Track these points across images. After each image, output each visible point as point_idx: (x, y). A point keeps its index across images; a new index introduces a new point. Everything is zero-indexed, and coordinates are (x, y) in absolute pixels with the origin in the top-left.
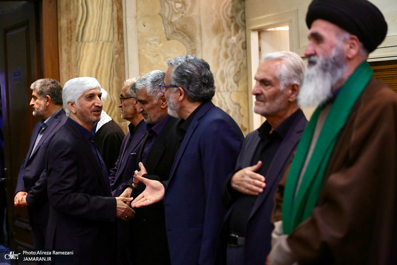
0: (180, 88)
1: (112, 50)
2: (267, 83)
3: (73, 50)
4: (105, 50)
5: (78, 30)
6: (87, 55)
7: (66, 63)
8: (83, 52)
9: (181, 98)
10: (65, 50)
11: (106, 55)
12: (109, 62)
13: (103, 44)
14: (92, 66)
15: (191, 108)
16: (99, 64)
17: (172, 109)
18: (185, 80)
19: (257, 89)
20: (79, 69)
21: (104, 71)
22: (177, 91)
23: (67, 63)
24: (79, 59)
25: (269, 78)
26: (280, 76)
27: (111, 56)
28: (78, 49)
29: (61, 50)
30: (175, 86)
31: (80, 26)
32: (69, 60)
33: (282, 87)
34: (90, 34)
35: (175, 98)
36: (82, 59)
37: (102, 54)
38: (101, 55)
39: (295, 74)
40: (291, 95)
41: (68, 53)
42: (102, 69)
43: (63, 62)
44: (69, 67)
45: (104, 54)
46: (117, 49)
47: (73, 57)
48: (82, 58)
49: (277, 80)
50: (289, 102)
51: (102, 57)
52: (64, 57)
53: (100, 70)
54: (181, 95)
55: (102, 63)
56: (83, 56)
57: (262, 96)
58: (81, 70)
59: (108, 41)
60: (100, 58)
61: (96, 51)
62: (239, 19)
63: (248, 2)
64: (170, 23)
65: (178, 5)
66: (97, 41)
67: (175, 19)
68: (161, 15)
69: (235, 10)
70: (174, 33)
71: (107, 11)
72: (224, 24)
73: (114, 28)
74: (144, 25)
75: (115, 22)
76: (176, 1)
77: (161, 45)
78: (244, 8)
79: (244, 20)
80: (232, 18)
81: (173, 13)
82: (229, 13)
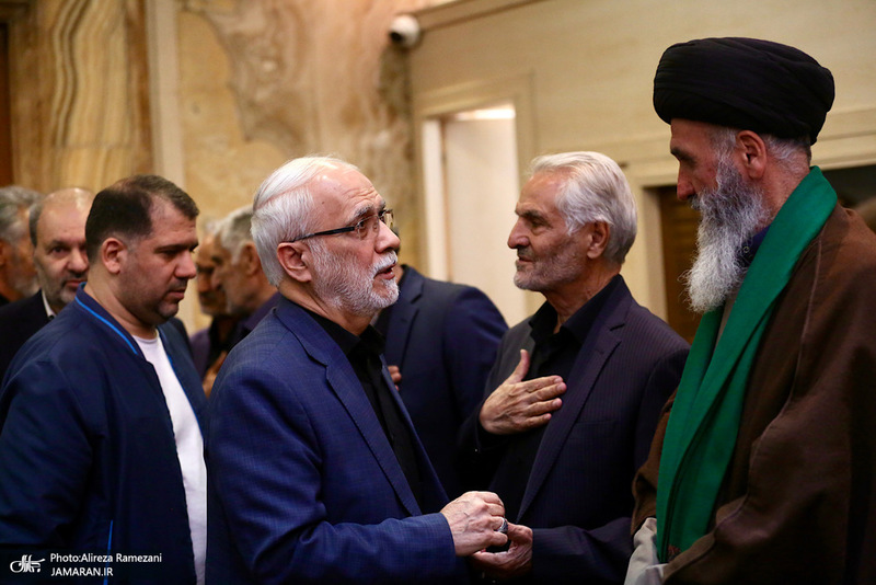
2: (537, 221)
5: (55, 121)
13: (110, 152)
19: (517, 235)
25: (541, 209)
26: (566, 205)
28: (57, 164)
31: (59, 112)
33: (570, 230)
34: (80, 129)
38: (105, 177)
39: (597, 199)
40: (592, 244)
45: (113, 173)
49: (559, 212)
50: (588, 258)
57: (530, 249)
59: (119, 145)
61: (94, 168)
62: (396, 94)
63: (417, 58)
64: (252, 105)
65: (269, 66)
66: (96, 143)
67: (262, 95)
68: (232, 88)
69: (389, 75)
70: (260, 125)
71: (118, 78)
72: (365, 105)
73: (132, 118)
74: (196, 110)
75: (135, 103)
76: (265, 58)
77: (232, 152)
78: (406, 71)
79: (407, 97)
80: (383, 92)
81: (258, 82)
82: (375, 80)
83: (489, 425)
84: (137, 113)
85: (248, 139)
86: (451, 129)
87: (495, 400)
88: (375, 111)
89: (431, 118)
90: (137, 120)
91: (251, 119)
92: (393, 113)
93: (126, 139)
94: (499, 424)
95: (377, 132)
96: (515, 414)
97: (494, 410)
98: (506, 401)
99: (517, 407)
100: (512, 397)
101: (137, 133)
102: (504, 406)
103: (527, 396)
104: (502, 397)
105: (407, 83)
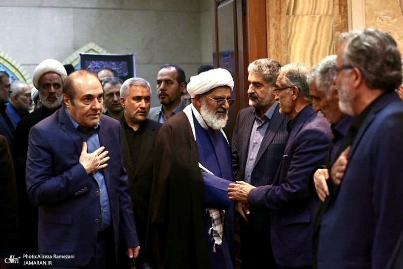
0: (356, 69)
1: (331, 25)
3: (283, 25)
4: (323, 27)
5: (289, 1)
6: (300, 31)
7: (274, 41)
8: (295, 28)
9: (357, 82)
10: (274, 25)
11: (324, 32)
12: (328, 40)
13: (320, 18)
14: (307, 45)
15: (368, 97)
16: (316, 43)
17: (345, 101)
18: (362, 57)
20: (291, 48)
21: (321, 52)
22: (351, 73)
23: (276, 40)
24: (290, 37)
27: (331, 33)
28: (290, 25)
29: (269, 26)
30: (349, 67)
32: (278, 38)
34: (304, 5)
35: (348, 83)
36: (294, 37)
37: (320, 31)
38: (317, 32)
41: (277, 29)
42: (319, 50)
43: (271, 40)
44: (277, 47)
45: (322, 30)
46: (337, 25)
47: (283, 33)
48: (294, 35)
51: (319, 35)
52: (272, 33)
53: (316, 50)
54: (357, 78)
55: (318, 41)
56: (295, 32)
58: (292, 49)
59: (327, 14)
60: (316, 36)
61: (311, 27)
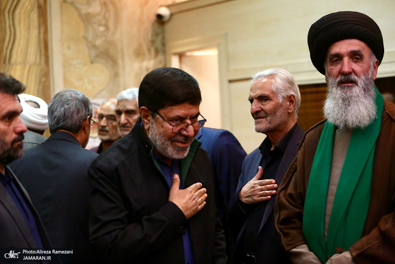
1: (39, 73)
2: (266, 99)
4: (32, 74)
5: (5, 52)
11: (33, 78)
12: (36, 86)
13: (30, 67)
25: (267, 93)
27: (38, 79)
31: (7, 48)
33: (281, 100)
34: (17, 56)
39: (289, 85)
40: (290, 106)
46: (44, 72)
49: (275, 94)
57: (263, 112)
59: (35, 64)
61: (23, 75)
62: (158, 43)
63: (168, 27)
64: (94, 46)
65: (102, 29)
66: (24, 63)
67: (98, 42)
68: (85, 38)
69: (156, 34)
70: (98, 56)
71: (34, 33)
72: (145, 48)
73: (41, 51)
74: (69, 48)
75: (42, 44)
76: (100, 25)
77: (85, 68)
78: (163, 32)
79: (164, 45)
80: (153, 42)
81: (97, 36)
82: (150, 37)
83: (244, 200)
84: (43, 49)
85: (92, 62)
86: (184, 59)
87: (246, 189)
88: (149, 51)
89: (175, 54)
90: (43, 52)
91: (93, 53)
92: (157, 52)
93: (38, 61)
94: (247, 199)
95: (150, 60)
96: (254, 195)
97: (245, 193)
98: (250, 189)
99: (255, 192)
100: (253, 187)
101: (43, 58)
102: (250, 191)
103: (260, 187)
104: (249, 187)
105: (163, 38)
